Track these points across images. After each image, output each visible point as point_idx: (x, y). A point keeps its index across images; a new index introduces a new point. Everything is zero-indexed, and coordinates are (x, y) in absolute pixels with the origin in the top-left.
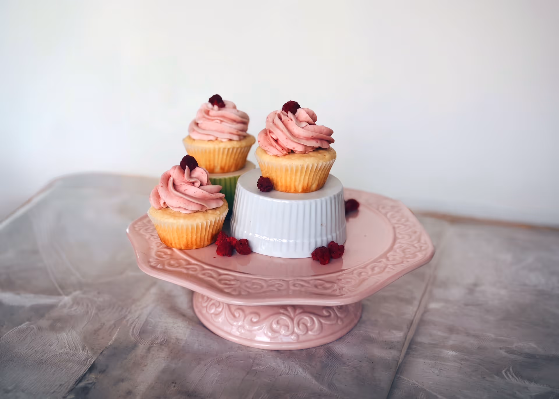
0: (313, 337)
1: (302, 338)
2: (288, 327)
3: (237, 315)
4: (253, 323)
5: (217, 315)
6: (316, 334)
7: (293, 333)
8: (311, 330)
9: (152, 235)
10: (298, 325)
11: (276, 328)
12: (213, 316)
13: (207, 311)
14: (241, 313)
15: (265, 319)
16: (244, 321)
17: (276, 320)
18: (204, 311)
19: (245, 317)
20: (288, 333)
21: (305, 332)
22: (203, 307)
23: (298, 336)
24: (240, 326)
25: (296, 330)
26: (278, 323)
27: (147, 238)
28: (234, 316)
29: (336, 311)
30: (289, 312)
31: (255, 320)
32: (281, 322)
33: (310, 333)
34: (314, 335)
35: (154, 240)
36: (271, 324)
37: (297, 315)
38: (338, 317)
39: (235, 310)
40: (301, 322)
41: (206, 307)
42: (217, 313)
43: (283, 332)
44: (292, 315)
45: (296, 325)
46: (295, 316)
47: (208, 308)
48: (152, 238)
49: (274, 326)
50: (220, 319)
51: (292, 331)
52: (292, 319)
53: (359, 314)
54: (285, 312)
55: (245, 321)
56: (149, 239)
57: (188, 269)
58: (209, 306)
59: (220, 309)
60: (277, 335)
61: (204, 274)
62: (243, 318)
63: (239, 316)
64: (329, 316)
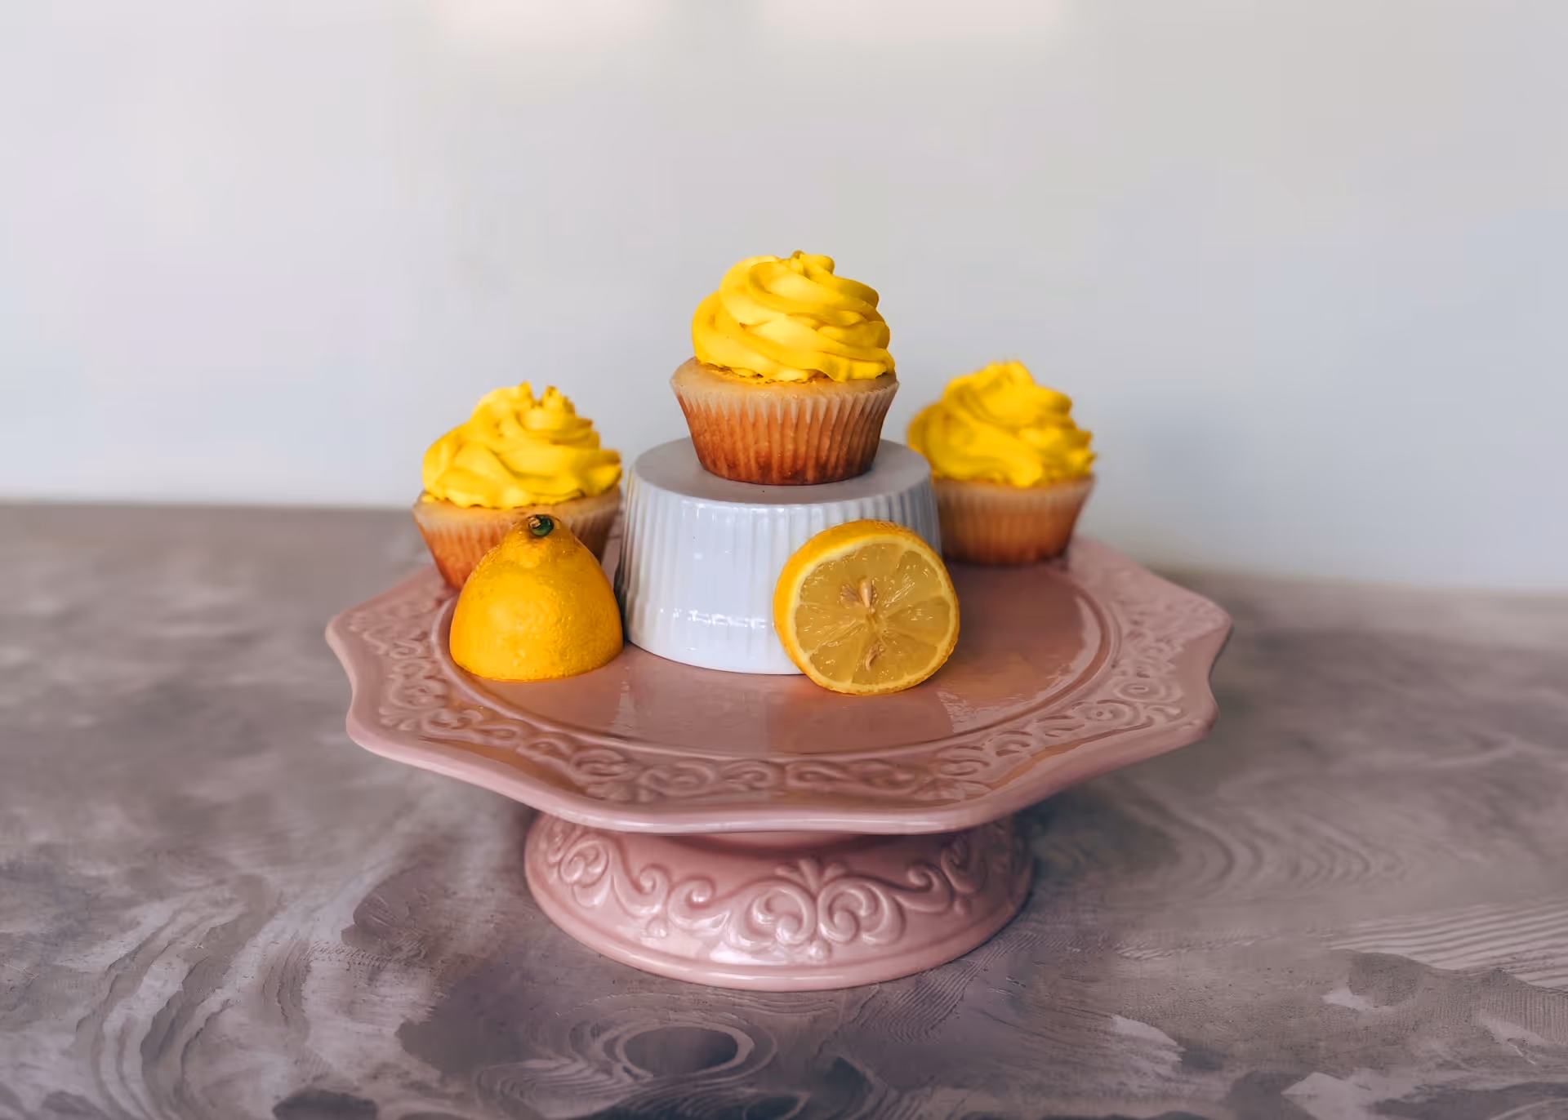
0: (876, 952)
1: (840, 953)
2: (798, 919)
3: (647, 884)
4: (694, 908)
5: (589, 886)
6: (882, 941)
7: (814, 936)
8: (869, 930)
9: (396, 646)
10: (830, 912)
11: (763, 921)
12: (576, 888)
13: (560, 877)
14: (658, 877)
15: (731, 895)
16: (665, 904)
17: (764, 899)
18: (553, 878)
19: (671, 889)
20: (801, 937)
21: (849, 937)
22: (551, 866)
23: (828, 946)
24: (655, 918)
25: (823, 929)
26: (768, 908)
27: (381, 652)
28: (638, 888)
29: (948, 873)
30: (802, 875)
31: (699, 899)
32: (778, 904)
33: (866, 938)
34: (876, 946)
35: (397, 657)
36: (748, 912)
37: (827, 884)
38: (952, 894)
39: (643, 870)
40: (838, 904)
41: (560, 863)
42: (588, 880)
43: (784, 934)
44: (812, 883)
45: (822, 914)
46: (821, 888)
47: (562, 869)
48: (394, 655)
49: (759, 918)
50: (599, 898)
51: (812, 930)
52: (813, 898)
53: (1021, 887)
54: (794, 876)
55: (672, 901)
56: (387, 654)
57: (487, 733)
58: (567, 860)
59: (598, 870)
60: (767, 944)
61: (534, 747)
62: (664, 895)
63: (654, 887)
64: (928, 888)
